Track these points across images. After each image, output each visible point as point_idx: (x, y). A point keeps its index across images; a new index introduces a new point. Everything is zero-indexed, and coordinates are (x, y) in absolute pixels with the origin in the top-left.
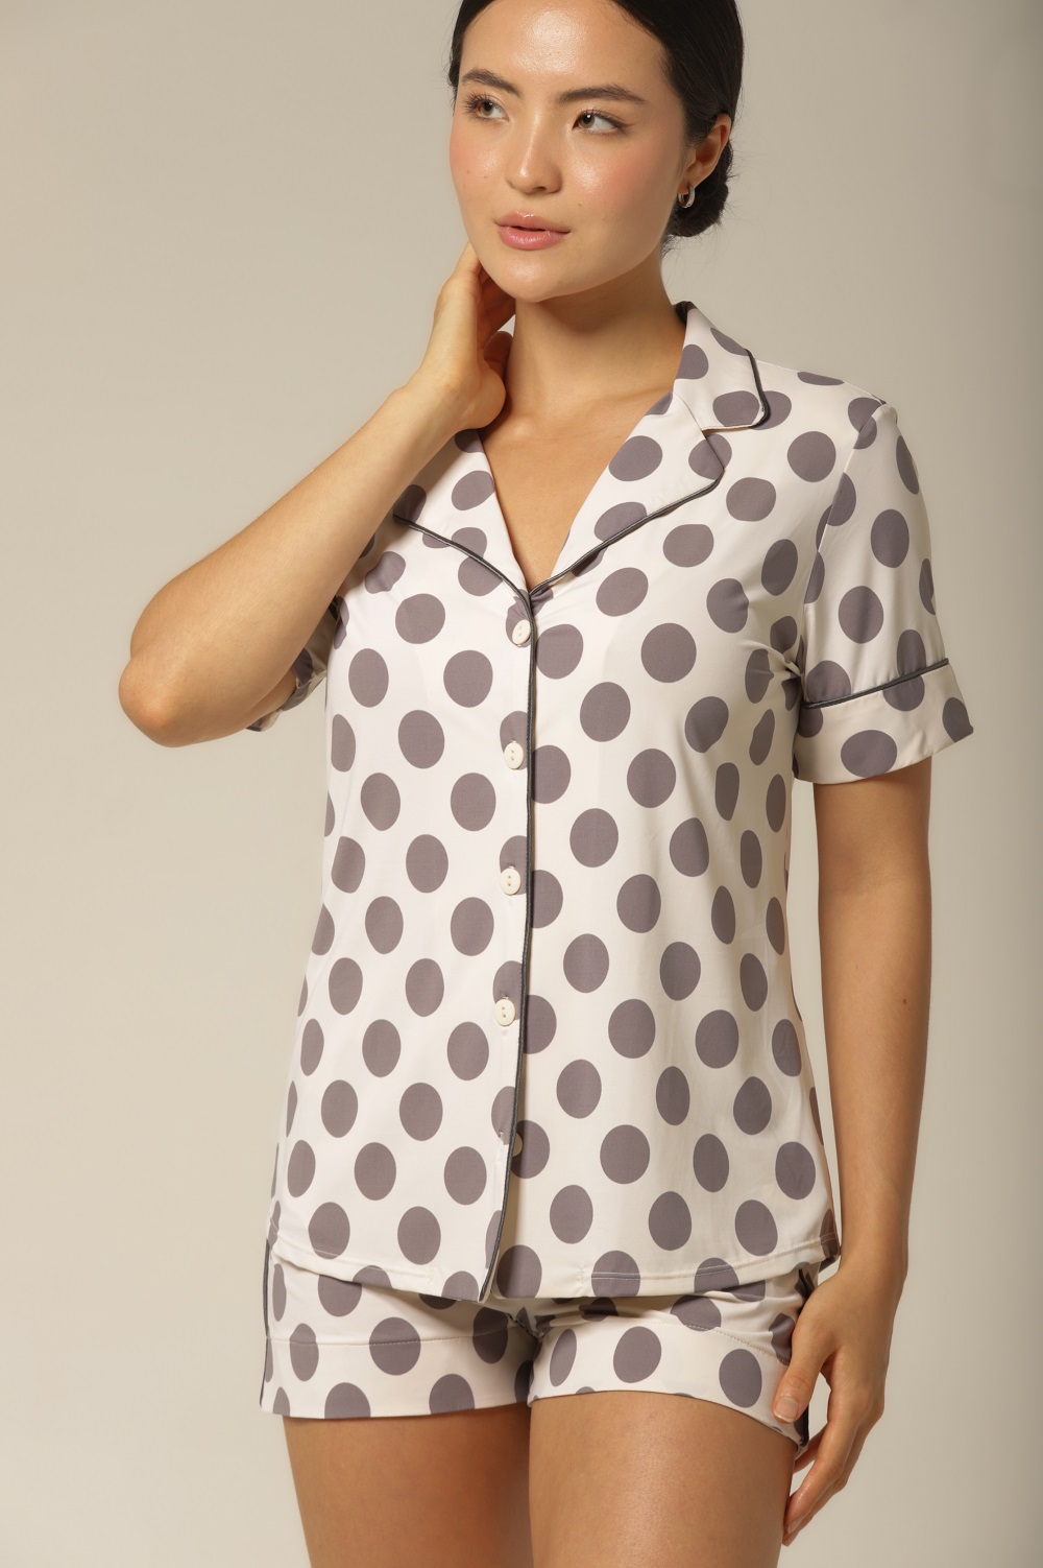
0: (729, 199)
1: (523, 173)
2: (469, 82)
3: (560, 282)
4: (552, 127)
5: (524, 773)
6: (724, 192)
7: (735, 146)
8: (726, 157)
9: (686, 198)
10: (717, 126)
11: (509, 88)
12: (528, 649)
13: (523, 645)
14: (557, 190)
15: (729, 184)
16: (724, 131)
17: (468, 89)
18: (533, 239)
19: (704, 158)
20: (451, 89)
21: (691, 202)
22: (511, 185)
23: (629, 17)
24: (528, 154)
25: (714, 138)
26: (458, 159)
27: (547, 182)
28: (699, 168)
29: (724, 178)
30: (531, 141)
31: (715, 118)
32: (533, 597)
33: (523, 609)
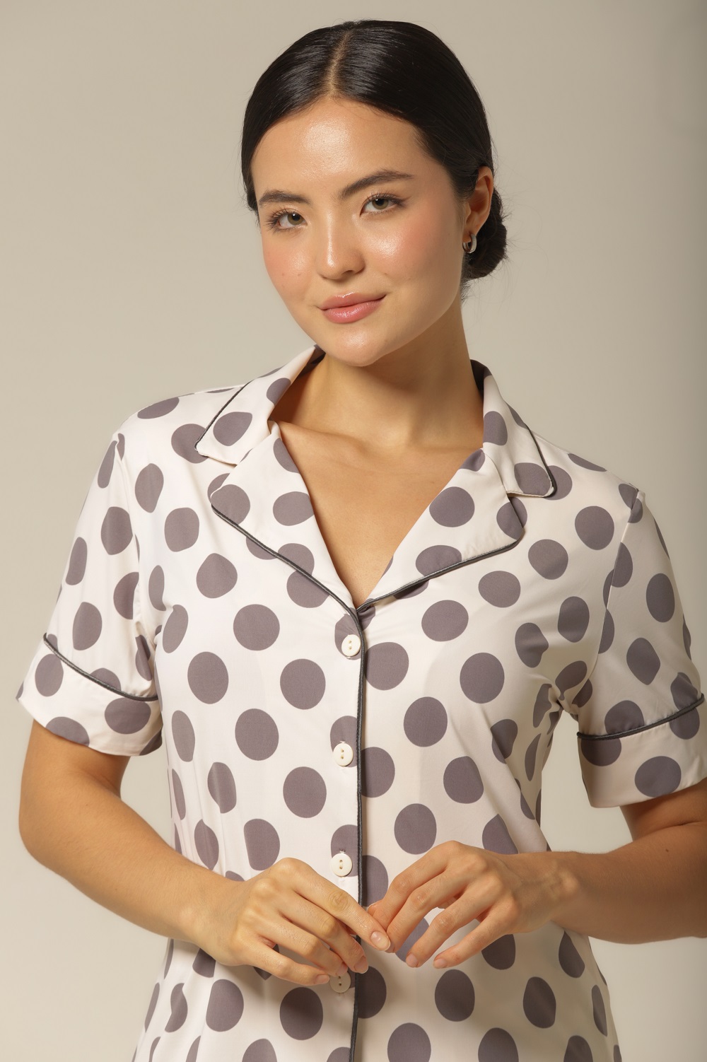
0: (509, 236)
1: (330, 262)
2: (265, 204)
3: (386, 341)
4: (342, 218)
5: (354, 771)
6: (502, 231)
7: (501, 192)
8: (496, 203)
9: (470, 245)
10: (481, 177)
11: (298, 199)
12: (358, 662)
13: (354, 657)
14: (361, 271)
15: (505, 223)
16: (488, 181)
17: (267, 209)
18: (355, 311)
19: (477, 207)
20: (253, 213)
21: (473, 248)
22: (325, 278)
23: (379, 112)
24: (330, 248)
25: (481, 189)
26: (273, 266)
27: (352, 266)
28: (476, 217)
29: (500, 220)
30: (330, 237)
31: (477, 172)
32: (361, 614)
33: (352, 624)
